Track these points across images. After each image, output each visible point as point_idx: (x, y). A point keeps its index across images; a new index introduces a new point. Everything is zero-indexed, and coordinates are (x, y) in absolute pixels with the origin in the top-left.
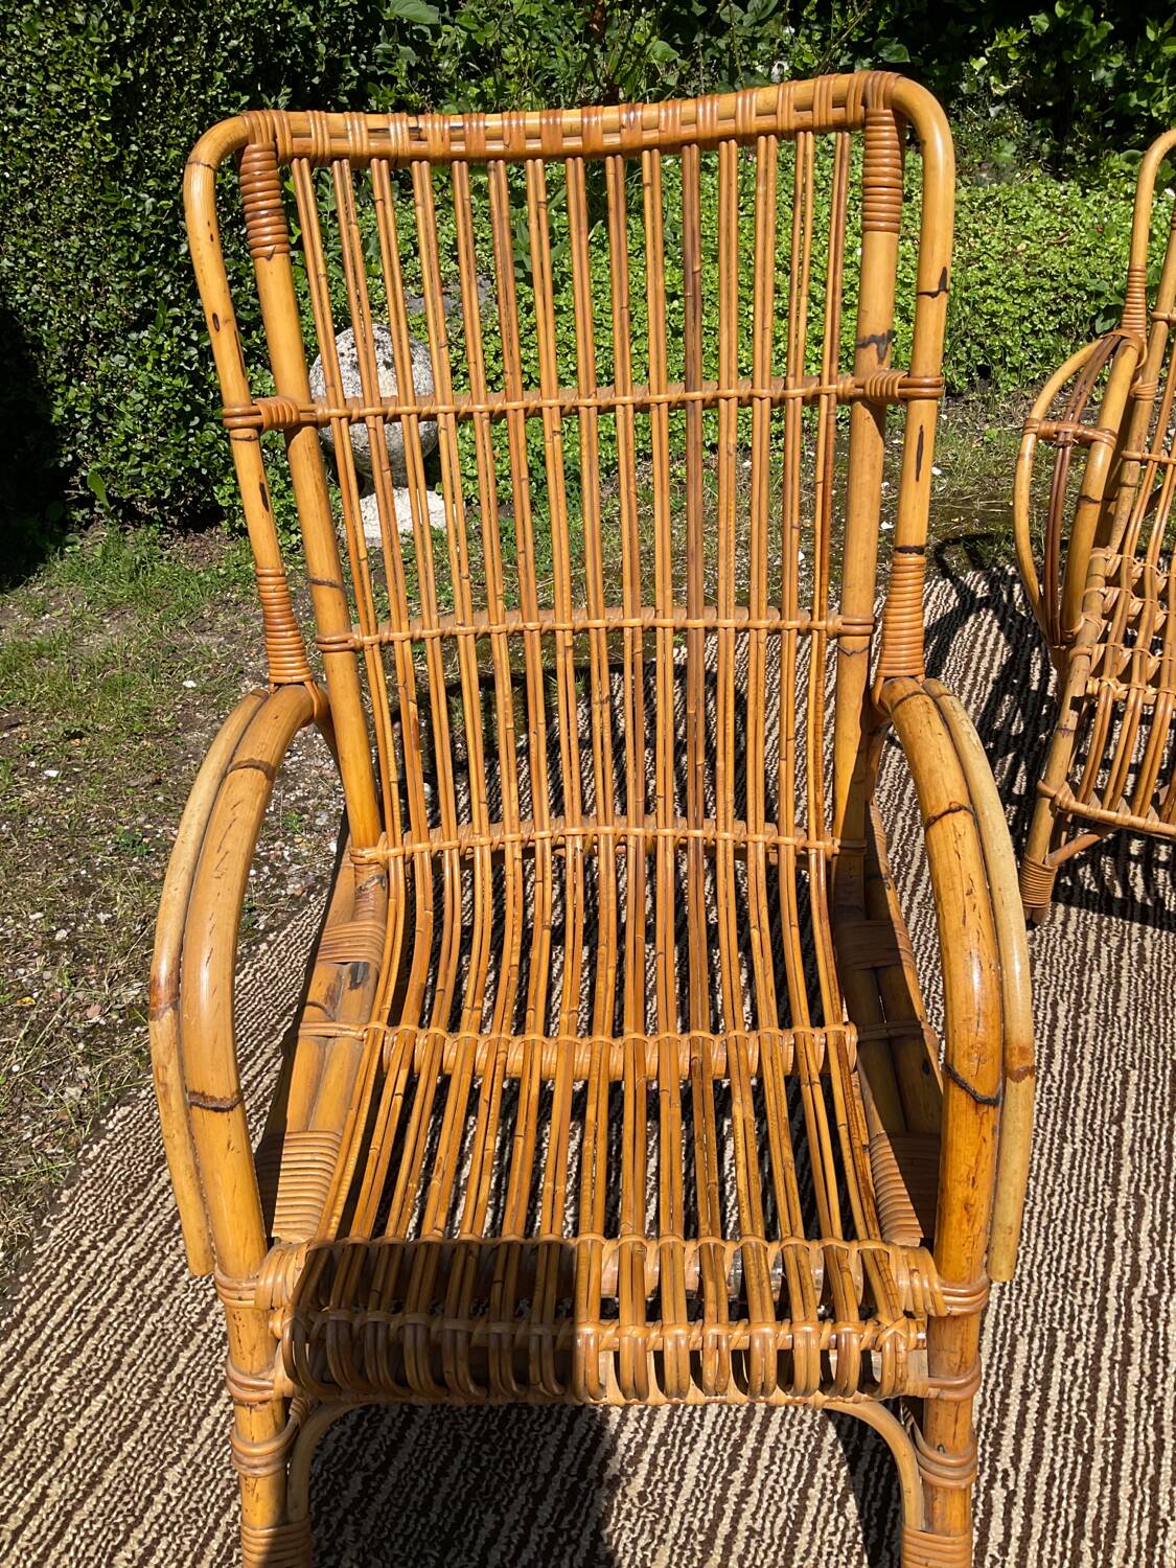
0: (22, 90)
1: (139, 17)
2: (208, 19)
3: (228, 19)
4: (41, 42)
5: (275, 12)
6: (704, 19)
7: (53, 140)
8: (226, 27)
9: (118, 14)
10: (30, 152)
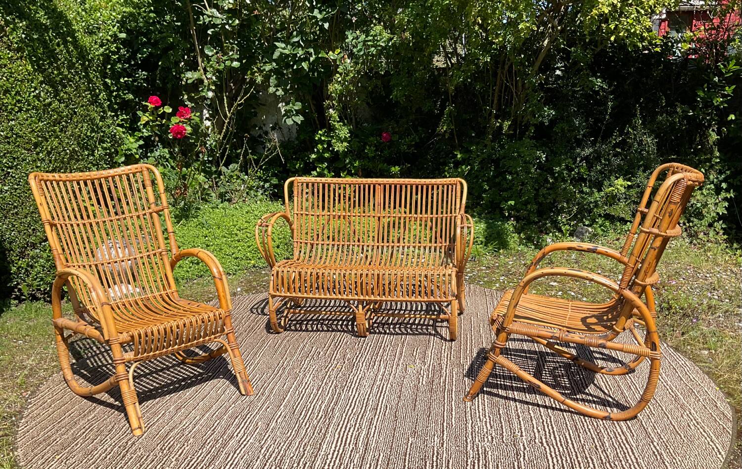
0: (20, 181)
1: (53, 165)
2: (70, 167)
3: (75, 167)
4: (28, 170)
5: (87, 167)
6: (216, 172)
7: (26, 193)
8: (74, 169)
9: (48, 164)
10: (19, 197)
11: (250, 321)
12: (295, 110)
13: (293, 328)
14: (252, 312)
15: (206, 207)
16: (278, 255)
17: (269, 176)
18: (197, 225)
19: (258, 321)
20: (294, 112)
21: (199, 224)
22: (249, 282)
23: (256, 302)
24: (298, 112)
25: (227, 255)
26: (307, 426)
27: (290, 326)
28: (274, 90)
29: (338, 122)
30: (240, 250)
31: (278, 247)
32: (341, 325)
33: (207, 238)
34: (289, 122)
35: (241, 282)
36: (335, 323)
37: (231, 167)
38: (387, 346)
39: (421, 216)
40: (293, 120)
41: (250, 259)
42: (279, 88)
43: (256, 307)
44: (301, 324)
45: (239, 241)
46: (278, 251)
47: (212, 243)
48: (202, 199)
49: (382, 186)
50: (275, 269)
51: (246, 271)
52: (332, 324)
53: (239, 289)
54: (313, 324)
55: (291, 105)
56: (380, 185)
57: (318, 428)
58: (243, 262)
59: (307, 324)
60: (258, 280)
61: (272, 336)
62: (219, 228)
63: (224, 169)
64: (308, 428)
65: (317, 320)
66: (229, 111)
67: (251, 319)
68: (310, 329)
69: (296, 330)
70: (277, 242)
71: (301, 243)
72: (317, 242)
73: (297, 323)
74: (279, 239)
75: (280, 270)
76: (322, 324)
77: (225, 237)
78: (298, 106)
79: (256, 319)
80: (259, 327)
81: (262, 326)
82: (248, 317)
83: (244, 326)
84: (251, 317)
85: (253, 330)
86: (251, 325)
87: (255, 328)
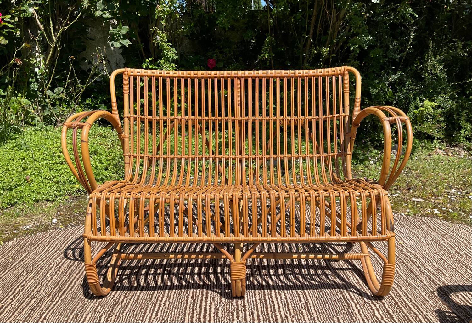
11: (59, 274)
12: (123, 35)
13: (126, 283)
14: (66, 256)
15: (27, 130)
16: (106, 177)
17: (97, 104)
18: (14, 147)
19: (72, 273)
20: (122, 37)
21: (16, 146)
22: (71, 209)
23: (73, 240)
24: (125, 37)
25: (47, 179)
27: (121, 280)
28: (101, 13)
29: (166, 42)
30: (62, 174)
31: (106, 169)
32: (199, 274)
33: (23, 161)
34: (117, 45)
35: (61, 210)
36: (189, 270)
37: (56, 90)
38: (286, 316)
39: (296, 118)
40: (120, 43)
41: (75, 184)
42: (106, 12)
43: (72, 247)
44: (138, 275)
45: (61, 164)
46: (107, 173)
47: (29, 167)
48: (26, 123)
49: (243, 80)
50: (95, 194)
51: (68, 196)
52: (185, 273)
53: (55, 220)
54: (155, 274)
55: (118, 29)
56: (239, 78)
58: (66, 187)
59: (147, 274)
60: (81, 207)
61: (92, 304)
62: (39, 150)
63: (49, 92)
65: (160, 266)
66: (55, 36)
67: (62, 269)
68: (152, 284)
69: (131, 288)
70: (105, 164)
71: (135, 157)
72: (158, 156)
73: (131, 274)
74: (107, 160)
75: (103, 197)
76: (169, 273)
77: (46, 159)
78: (125, 30)
79: (69, 269)
80: (73, 284)
81: (77, 282)
82: (58, 265)
83: (50, 283)
84: (62, 265)
85: (62, 293)
86: (59, 282)
87: (65, 288)
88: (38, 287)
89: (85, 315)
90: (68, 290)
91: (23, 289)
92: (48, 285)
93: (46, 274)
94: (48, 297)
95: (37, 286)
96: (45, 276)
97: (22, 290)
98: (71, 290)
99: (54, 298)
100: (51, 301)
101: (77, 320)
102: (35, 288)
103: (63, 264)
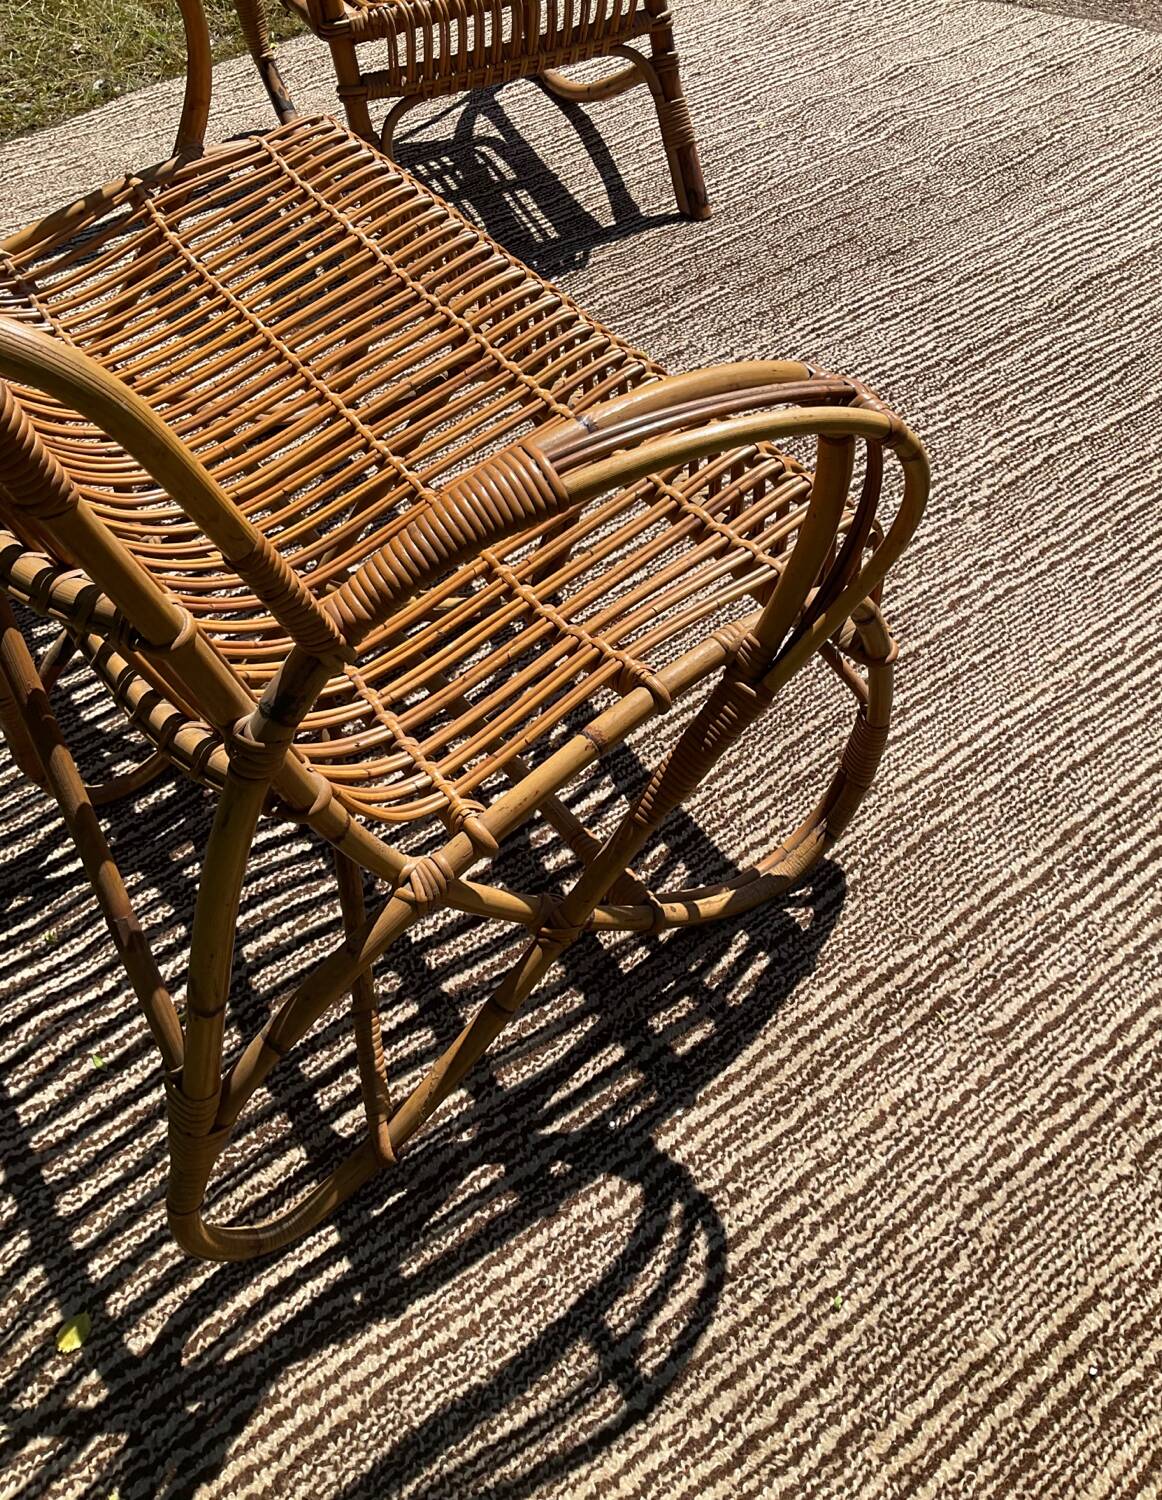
11: (832, 1135)
26: (1135, 313)
57: (1119, 292)
64: (1137, 307)
67: (804, 1160)
79: (777, 1142)
80: (830, 1010)
81: (812, 1005)
82: (804, 1211)
83: (900, 1092)
84: (785, 1196)
85: (899, 979)
86: (864, 1069)
87: (872, 999)
88: (955, 1096)
89: (910, 793)
90: (873, 976)
91: (1011, 1128)
92: (909, 1084)
93: (882, 1173)
94: (946, 1001)
95: (955, 1108)
96: (890, 1166)
97: (1020, 1117)
98: (863, 972)
99: (933, 978)
100: (947, 966)
101: (939, 791)
102: (966, 1097)
103: (774, 1208)
